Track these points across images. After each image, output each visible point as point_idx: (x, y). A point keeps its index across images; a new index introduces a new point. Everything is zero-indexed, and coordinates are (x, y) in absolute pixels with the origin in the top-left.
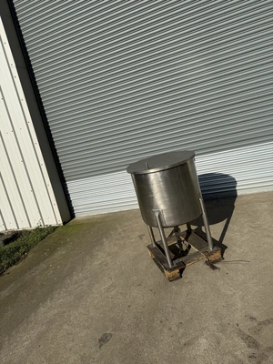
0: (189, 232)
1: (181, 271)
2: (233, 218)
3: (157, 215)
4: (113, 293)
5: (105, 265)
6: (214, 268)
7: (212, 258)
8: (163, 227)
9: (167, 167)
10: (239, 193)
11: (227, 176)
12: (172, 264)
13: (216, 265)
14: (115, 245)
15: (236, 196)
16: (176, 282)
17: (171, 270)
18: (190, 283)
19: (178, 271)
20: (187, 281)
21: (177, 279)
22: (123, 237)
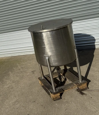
0: (65, 70)
1: (61, 95)
2: (93, 63)
3: (47, 58)
4: (18, 106)
5: (12, 88)
6: (82, 94)
7: (81, 87)
8: (51, 67)
9: (55, 29)
10: (96, 47)
11: (89, 35)
12: (56, 90)
13: (84, 92)
14: (17, 76)
15: (94, 49)
16: (58, 101)
17: (55, 94)
18: (67, 102)
19: (59, 94)
20: (65, 101)
21: (58, 99)
22: (22, 72)
